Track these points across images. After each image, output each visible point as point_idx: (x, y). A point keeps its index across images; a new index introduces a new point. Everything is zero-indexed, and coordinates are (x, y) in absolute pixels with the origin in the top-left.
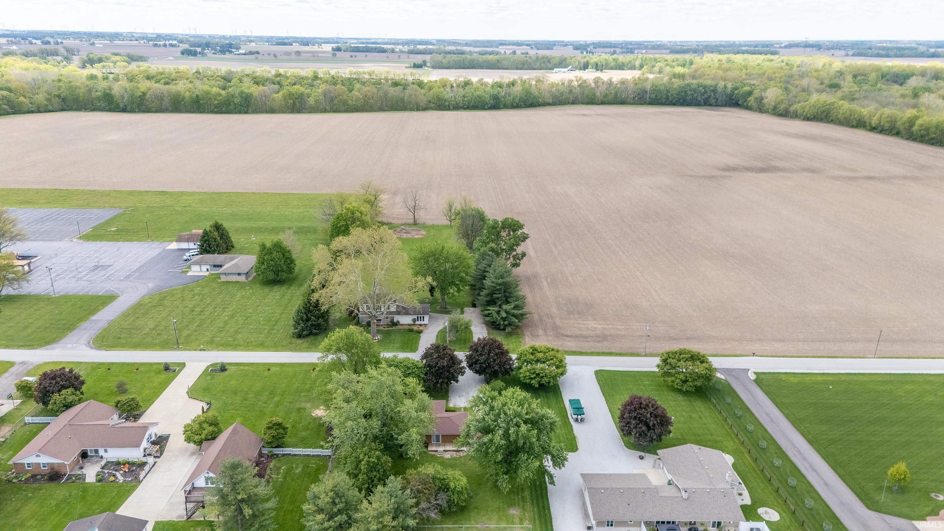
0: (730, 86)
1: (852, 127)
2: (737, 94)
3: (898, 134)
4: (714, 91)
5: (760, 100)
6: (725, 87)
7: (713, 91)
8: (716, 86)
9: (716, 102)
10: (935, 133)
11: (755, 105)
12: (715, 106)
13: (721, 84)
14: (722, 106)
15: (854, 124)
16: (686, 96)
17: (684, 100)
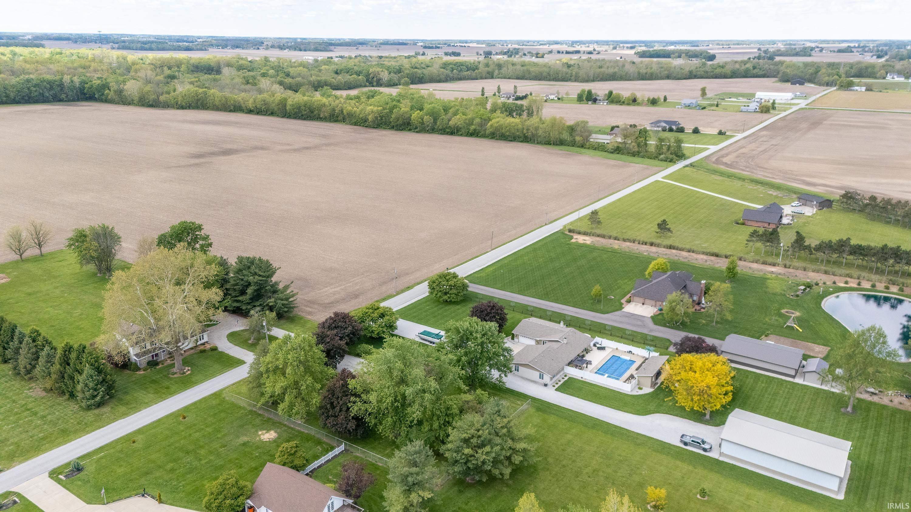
0: (76, 79)
1: (231, 111)
2: (89, 88)
3: (272, 114)
4: (61, 85)
5: (120, 92)
6: (72, 81)
7: (59, 86)
8: (61, 80)
9: (67, 97)
10: (305, 111)
11: (116, 98)
12: (66, 101)
13: (67, 79)
14: (74, 100)
15: (232, 108)
16: (30, 93)
17: (29, 98)
